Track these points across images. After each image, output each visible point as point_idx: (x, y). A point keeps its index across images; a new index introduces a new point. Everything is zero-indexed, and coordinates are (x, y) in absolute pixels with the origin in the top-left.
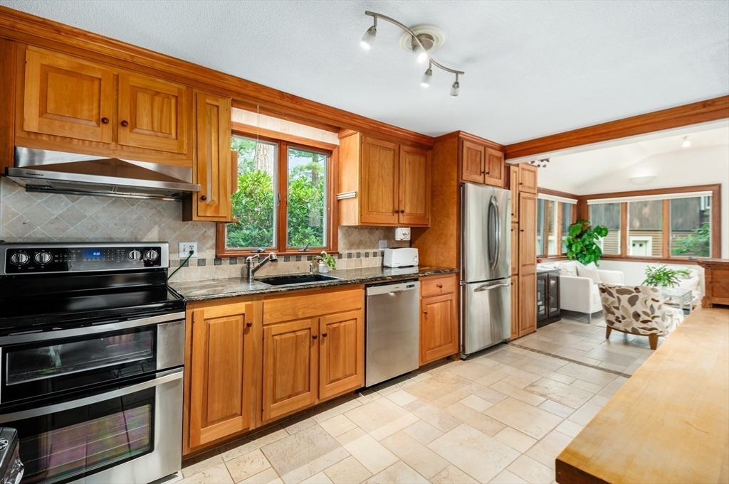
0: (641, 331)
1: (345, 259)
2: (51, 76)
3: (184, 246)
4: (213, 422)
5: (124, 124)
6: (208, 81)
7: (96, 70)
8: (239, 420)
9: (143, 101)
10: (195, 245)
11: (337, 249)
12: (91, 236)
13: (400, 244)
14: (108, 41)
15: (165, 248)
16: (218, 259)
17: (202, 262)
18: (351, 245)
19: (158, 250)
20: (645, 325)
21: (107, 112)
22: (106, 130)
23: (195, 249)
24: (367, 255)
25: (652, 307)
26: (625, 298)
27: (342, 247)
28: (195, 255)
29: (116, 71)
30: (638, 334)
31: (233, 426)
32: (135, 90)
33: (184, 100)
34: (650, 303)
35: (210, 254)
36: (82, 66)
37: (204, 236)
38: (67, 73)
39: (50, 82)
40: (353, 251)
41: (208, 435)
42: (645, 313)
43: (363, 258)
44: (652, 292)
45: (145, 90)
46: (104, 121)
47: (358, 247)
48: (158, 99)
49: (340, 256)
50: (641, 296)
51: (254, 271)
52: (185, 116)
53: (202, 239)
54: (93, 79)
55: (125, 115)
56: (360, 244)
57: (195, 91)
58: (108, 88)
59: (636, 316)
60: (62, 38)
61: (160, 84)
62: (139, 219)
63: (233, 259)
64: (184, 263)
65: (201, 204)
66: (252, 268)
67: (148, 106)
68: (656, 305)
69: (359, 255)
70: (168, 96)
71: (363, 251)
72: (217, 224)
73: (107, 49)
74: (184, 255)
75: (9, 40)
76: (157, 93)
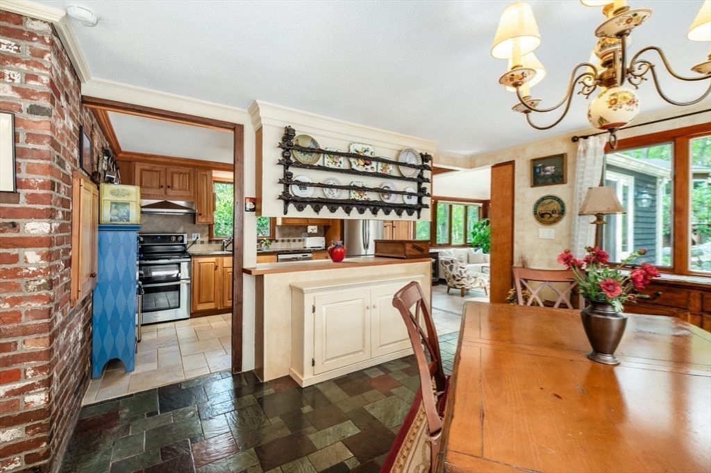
0: (458, 286)
1: (280, 243)
2: (143, 172)
3: (194, 236)
4: (202, 303)
5: (169, 187)
6: (201, 165)
7: (158, 167)
8: (213, 304)
9: (176, 177)
10: (199, 235)
11: (275, 237)
12: (156, 230)
13: (311, 235)
14: (162, 157)
15: (185, 235)
16: (210, 241)
17: (202, 242)
18: (284, 235)
19: (183, 236)
20: (458, 283)
21: (163, 183)
22: (162, 190)
23: (199, 236)
24: (294, 241)
25: (460, 272)
26: (448, 266)
27: (277, 237)
28: (199, 238)
29: (166, 166)
30: (456, 288)
31: (211, 306)
32: (173, 173)
33: (192, 174)
34: (459, 269)
35: (206, 239)
36: (154, 167)
37: (203, 230)
38: (148, 170)
39: (143, 175)
40: (285, 239)
41: (201, 307)
42: (458, 275)
43: (292, 243)
44: (459, 263)
45: (176, 173)
46: (162, 187)
47: (288, 236)
48: (181, 175)
49: (277, 241)
50: (455, 265)
51: (226, 247)
52: (192, 181)
53: (202, 232)
54: (157, 171)
55: (169, 184)
56: (289, 235)
57: (197, 169)
58: (163, 174)
59: (454, 277)
60: (147, 158)
61: (183, 170)
62: (175, 223)
63: (217, 241)
64: (194, 242)
65: (200, 217)
66: (225, 245)
67: (177, 178)
68: (463, 270)
69: (289, 241)
70: (185, 174)
71: (291, 239)
72: (209, 225)
73: (162, 160)
74: (194, 239)
75: (130, 162)
76: (181, 173)
